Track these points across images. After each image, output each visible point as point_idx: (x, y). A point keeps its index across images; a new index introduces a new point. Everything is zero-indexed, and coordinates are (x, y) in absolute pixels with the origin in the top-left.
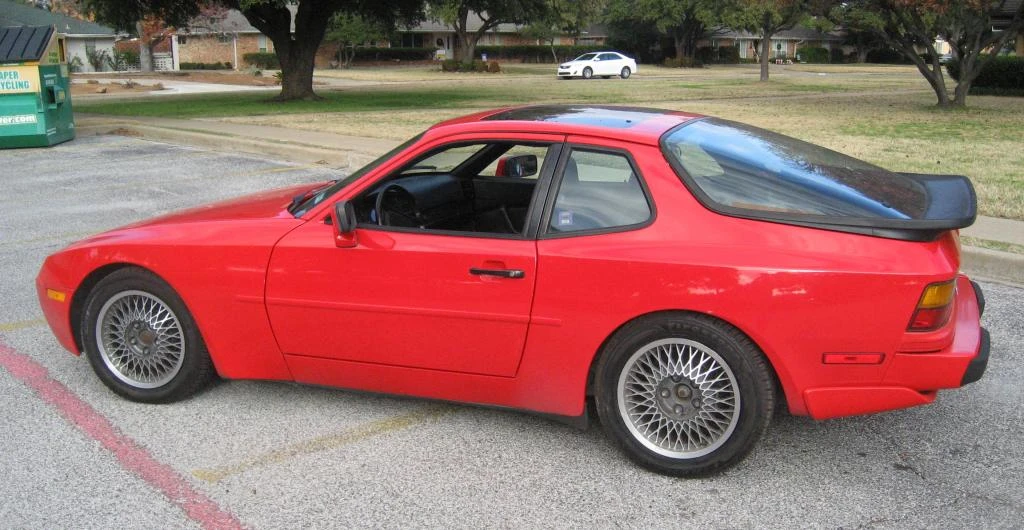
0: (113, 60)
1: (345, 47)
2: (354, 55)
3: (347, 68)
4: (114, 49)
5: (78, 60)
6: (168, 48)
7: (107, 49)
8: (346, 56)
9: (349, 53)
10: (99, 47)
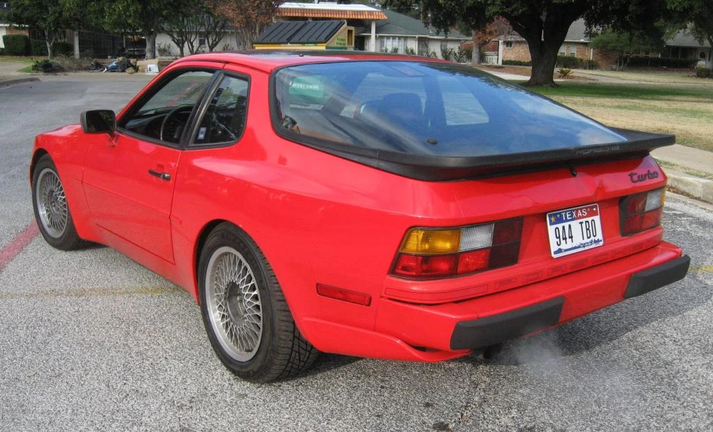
0: (457, 54)
1: (625, 55)
2: (628, 60)
3: (622, 71)
4: (459, 48)
5: (434, 53)
6: (496, 49)
7: (454, 47)
8: (623, 62)
9: (625, 60)
10: (450, 46)
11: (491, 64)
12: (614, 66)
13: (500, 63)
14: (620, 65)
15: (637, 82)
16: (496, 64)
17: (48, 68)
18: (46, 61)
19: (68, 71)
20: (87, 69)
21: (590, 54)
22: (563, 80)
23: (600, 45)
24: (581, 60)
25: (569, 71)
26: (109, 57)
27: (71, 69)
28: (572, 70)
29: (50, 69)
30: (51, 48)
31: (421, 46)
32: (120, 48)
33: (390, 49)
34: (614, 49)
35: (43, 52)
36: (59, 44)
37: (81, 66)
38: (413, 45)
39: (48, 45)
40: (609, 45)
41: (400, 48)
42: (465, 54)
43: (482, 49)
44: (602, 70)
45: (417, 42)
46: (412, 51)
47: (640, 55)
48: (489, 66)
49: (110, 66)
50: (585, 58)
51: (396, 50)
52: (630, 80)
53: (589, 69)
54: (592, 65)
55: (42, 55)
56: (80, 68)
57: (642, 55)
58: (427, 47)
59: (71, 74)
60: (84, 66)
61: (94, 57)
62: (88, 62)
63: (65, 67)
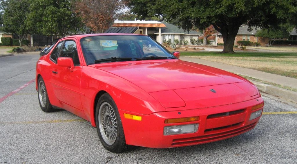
0: (197, 42)
1: (272, 40)
2: (273, 42)
3: (271, 47)
4: (198, 38)
5: (187, 41)
6: (214, 38)
7: (196, 38)
8: (271, 42)
9: (272, 42)
10: (194, 38)
11: (212, 45)
12: (267, 45)
13: (216, 45)
14: (270, 44)
15: (276, 51)
16: (214, 45)
17: (19, 50)
18: (18, 48)
19: (27, 52)
20: (35, 51)
21: (256, 40)
22: (243, 51)
23: (260, 35)
24: (252, 42)
25: (245, 47)
26: (46, 46)
27: (28, 51)
28: (247, 47)
29: (20, 51)
30: (21, 42)
31: (181, 38)
32: (50, 42)
33: (167, 40)
34: (266, 37)
35: (18, 44)
36: (25, 40)
37: (33, 49)
38: (177, 38)
39: (20, 41)
40: (264, 35)
41: (172, 39)
42: (200, 41)
43: (208, 39)
44: (262, 47)
45: (179, 36)
46: (177, 40)
47: (279, 40)
48: (211, 46)
49: (45, 49)
50: (254, 42)
51: (170, 40)
52: (273, 50)
53: (256, 46)
54: (257, 45)
55: (17, 45)
56: (32, 50)
57: (280, 39)
58: (184, 39)
59: (28, 53)
60: (34, 49)
61: (39, 46)
62: (36, 48)
63: (26, 50)
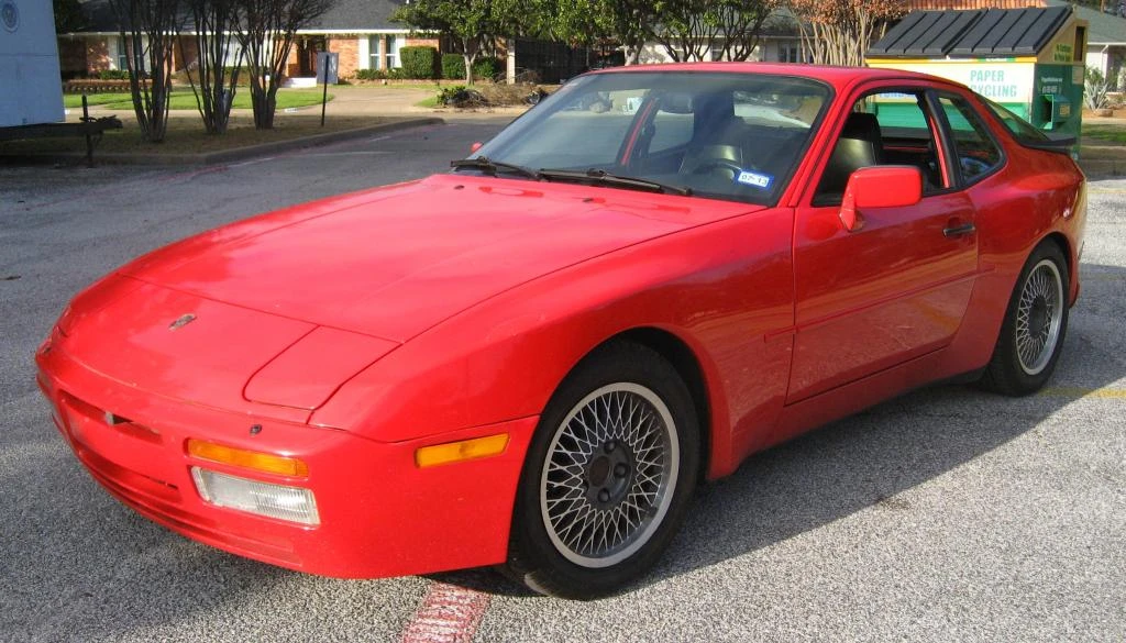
17: (462, 100)
18: (460, 88)
19: (493, 107)
20: (525, 102)
26: (562, 82)
27: (499, 102)
29: (466, 102)
30: (472, 67)
32: (580, 66)
35: (460, 73)
36: (485, 60)
37: (516, 97)
55: (458, 77)
56: (514, 101)
59: (499, 109)
60: (521, 96)
61: (537, 82)
62: (528, 89)
63: (490, 99)
